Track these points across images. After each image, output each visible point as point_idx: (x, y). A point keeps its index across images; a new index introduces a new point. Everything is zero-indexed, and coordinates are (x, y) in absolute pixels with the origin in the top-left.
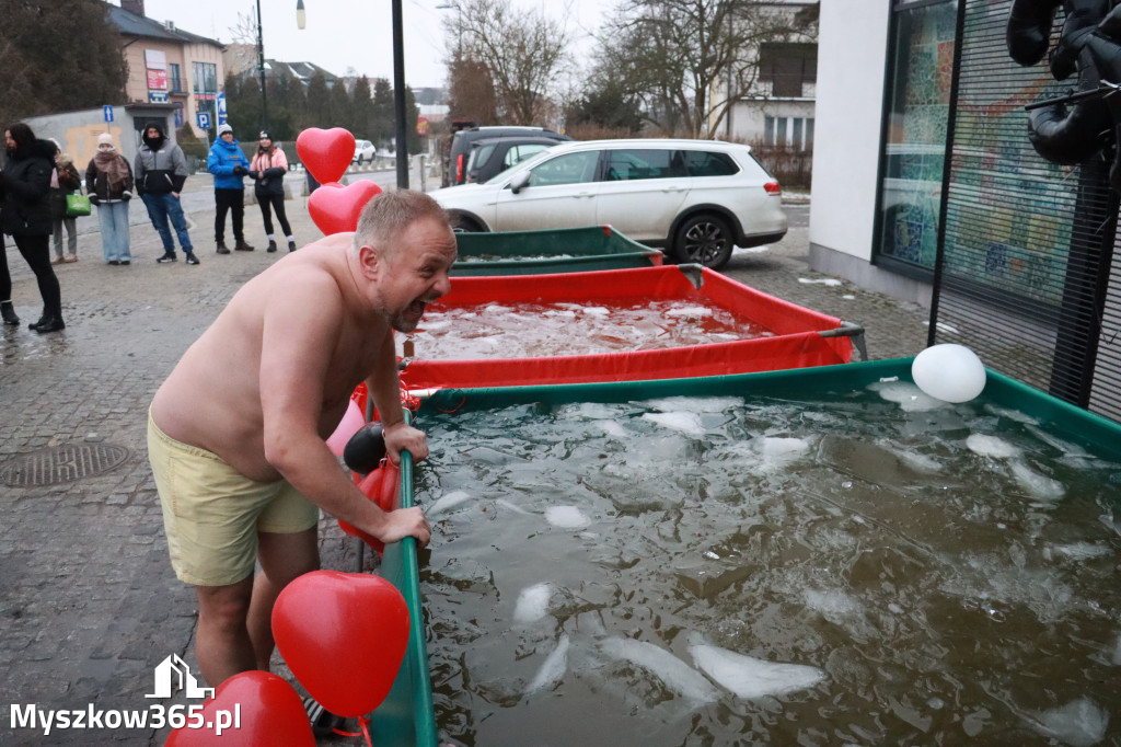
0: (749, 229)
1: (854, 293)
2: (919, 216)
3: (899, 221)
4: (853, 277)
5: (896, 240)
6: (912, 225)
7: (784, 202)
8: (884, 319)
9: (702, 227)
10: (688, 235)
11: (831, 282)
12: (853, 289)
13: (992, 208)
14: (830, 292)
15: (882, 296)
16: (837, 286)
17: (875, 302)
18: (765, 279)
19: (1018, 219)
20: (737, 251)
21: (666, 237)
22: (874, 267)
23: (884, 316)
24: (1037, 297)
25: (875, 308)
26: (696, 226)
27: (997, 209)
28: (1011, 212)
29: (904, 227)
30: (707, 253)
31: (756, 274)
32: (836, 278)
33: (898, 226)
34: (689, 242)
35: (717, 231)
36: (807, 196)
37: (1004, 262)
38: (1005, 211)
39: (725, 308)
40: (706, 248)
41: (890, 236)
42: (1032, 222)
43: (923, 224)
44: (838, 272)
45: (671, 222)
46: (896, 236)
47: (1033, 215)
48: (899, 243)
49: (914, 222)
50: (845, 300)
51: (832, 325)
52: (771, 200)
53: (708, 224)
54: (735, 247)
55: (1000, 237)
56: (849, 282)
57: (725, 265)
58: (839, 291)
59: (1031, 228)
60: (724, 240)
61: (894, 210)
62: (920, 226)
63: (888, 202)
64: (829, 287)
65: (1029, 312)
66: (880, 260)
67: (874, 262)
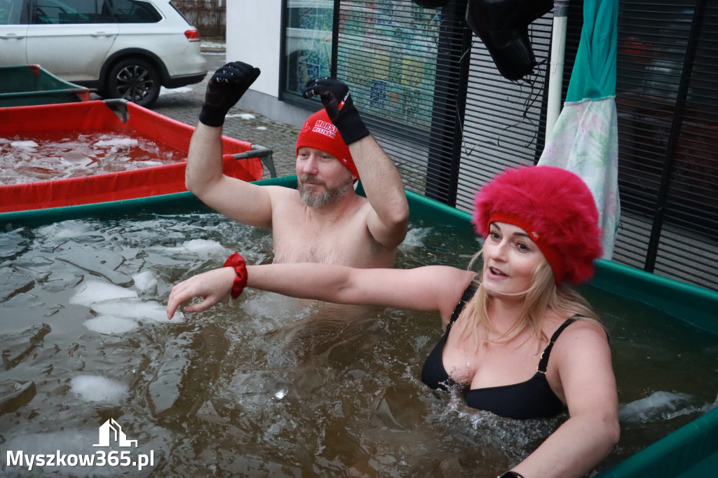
0: (173, 72)
1: (265, 125)
2: (316, 59)
3: (300, 63)
4: (265, 112)
5: (299, 80)
6: (311, 66)
7: (204, 50)
8: (291, 145)
9: (131, 70)
10: (118, 77)
11: (247, 116)
12: (265, 121)
13: (373, 51)
14: (246, 124)
15: (289, 126)
16: (251, 119)
17: (284, 131)
18: (190, 115)
19: (393, 60)
20: (164, 91)
21: (98, 79)
22: (281, 102)
23: (292, 143)
24: (410, 124)
25: (284, 136)
26: (126, 69)
27: (378, 52)
28: (389, 54)
29: (305, 69)
30: (138, 94)
31: (182, 111)
32: (251, 113)
33: (300, 68)
34: (120, 83)
35: (145, 73)
36: (224, 45)
37: (384, 96)
38: (384, 53)
39: (151, 139)
40: (136, 88)
41: (293, 76)
42: (404, 62)
43: (319, 66)
44: (252, 107)
45: (102, 65)
46: (298, 76)
47: (405, 57)
48: (301, 82)
49: (313, 64)
50: (259, 131)
51: (244, 148)
52: (192, 45)
53: (137, 67)
54: (163, 88)
55: (381, 75)
56: (262, 116)
57: (154, 103)
58: (253, 123)
59: (404, 67)
60: (152, 81)
61: (296, 55)
62: (317, 67)
63: (291, 48)
64: (245, 120)
65: (404, 136)
66: (286, 96)
67: (281, 98)
